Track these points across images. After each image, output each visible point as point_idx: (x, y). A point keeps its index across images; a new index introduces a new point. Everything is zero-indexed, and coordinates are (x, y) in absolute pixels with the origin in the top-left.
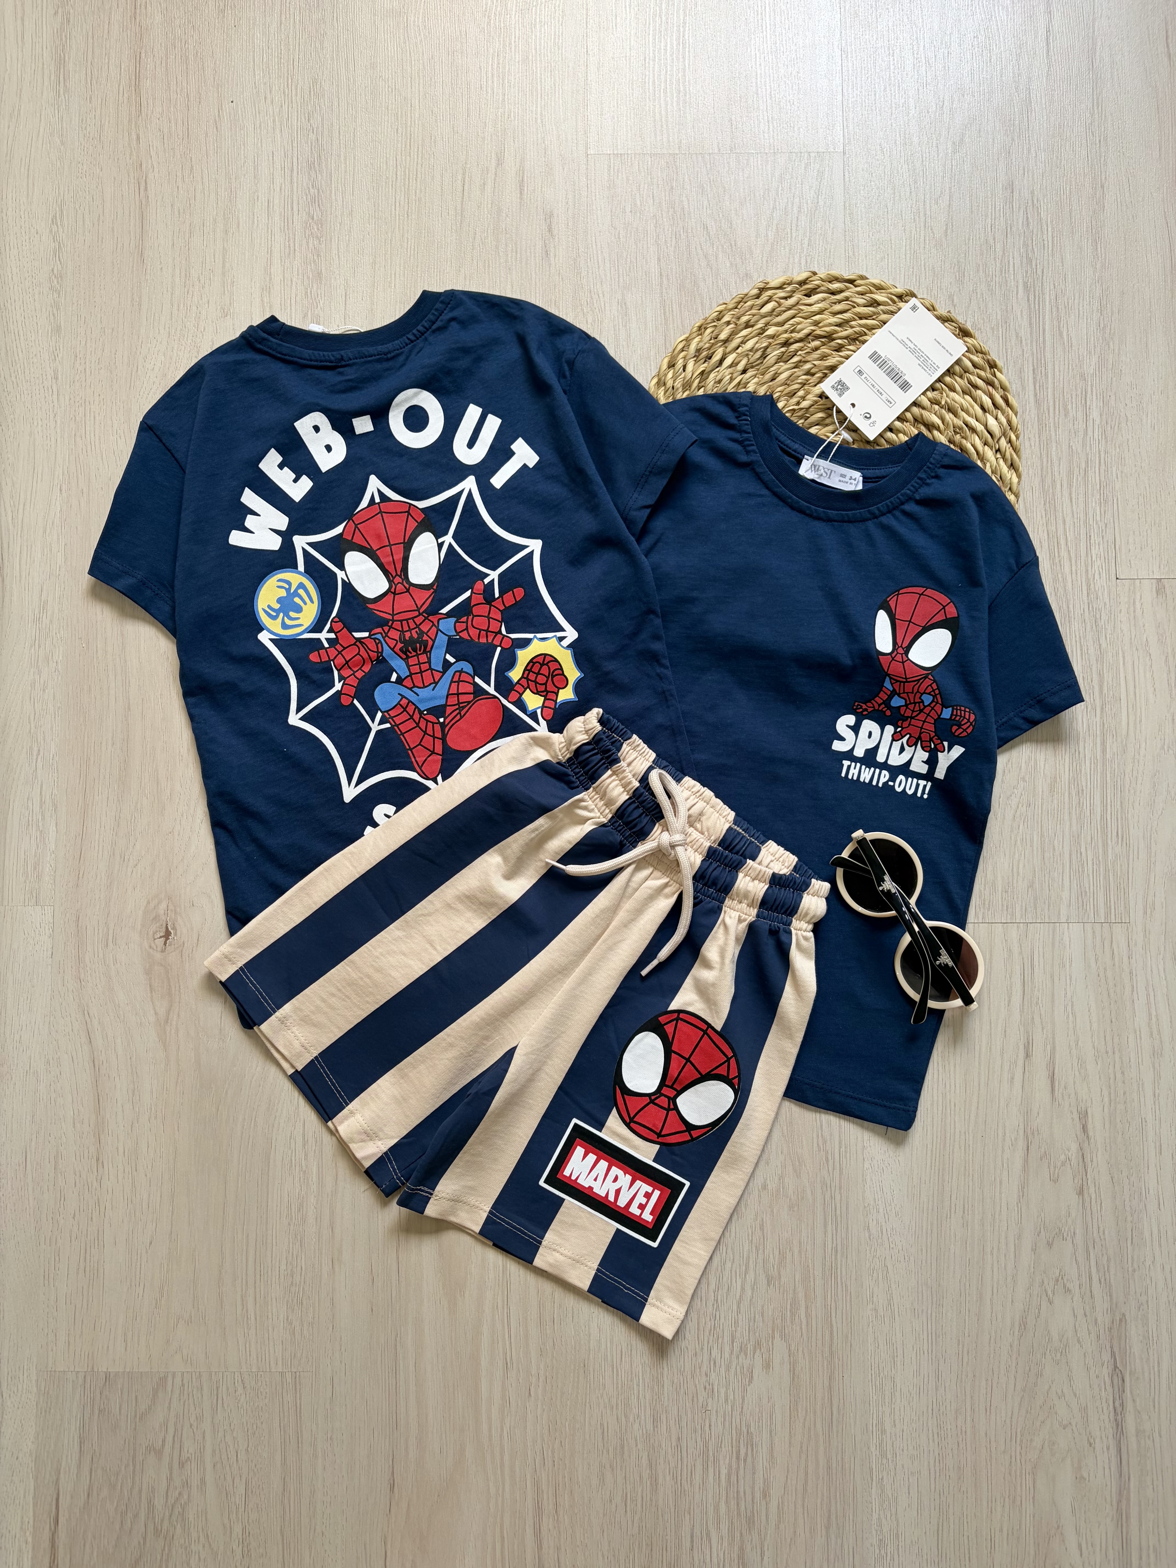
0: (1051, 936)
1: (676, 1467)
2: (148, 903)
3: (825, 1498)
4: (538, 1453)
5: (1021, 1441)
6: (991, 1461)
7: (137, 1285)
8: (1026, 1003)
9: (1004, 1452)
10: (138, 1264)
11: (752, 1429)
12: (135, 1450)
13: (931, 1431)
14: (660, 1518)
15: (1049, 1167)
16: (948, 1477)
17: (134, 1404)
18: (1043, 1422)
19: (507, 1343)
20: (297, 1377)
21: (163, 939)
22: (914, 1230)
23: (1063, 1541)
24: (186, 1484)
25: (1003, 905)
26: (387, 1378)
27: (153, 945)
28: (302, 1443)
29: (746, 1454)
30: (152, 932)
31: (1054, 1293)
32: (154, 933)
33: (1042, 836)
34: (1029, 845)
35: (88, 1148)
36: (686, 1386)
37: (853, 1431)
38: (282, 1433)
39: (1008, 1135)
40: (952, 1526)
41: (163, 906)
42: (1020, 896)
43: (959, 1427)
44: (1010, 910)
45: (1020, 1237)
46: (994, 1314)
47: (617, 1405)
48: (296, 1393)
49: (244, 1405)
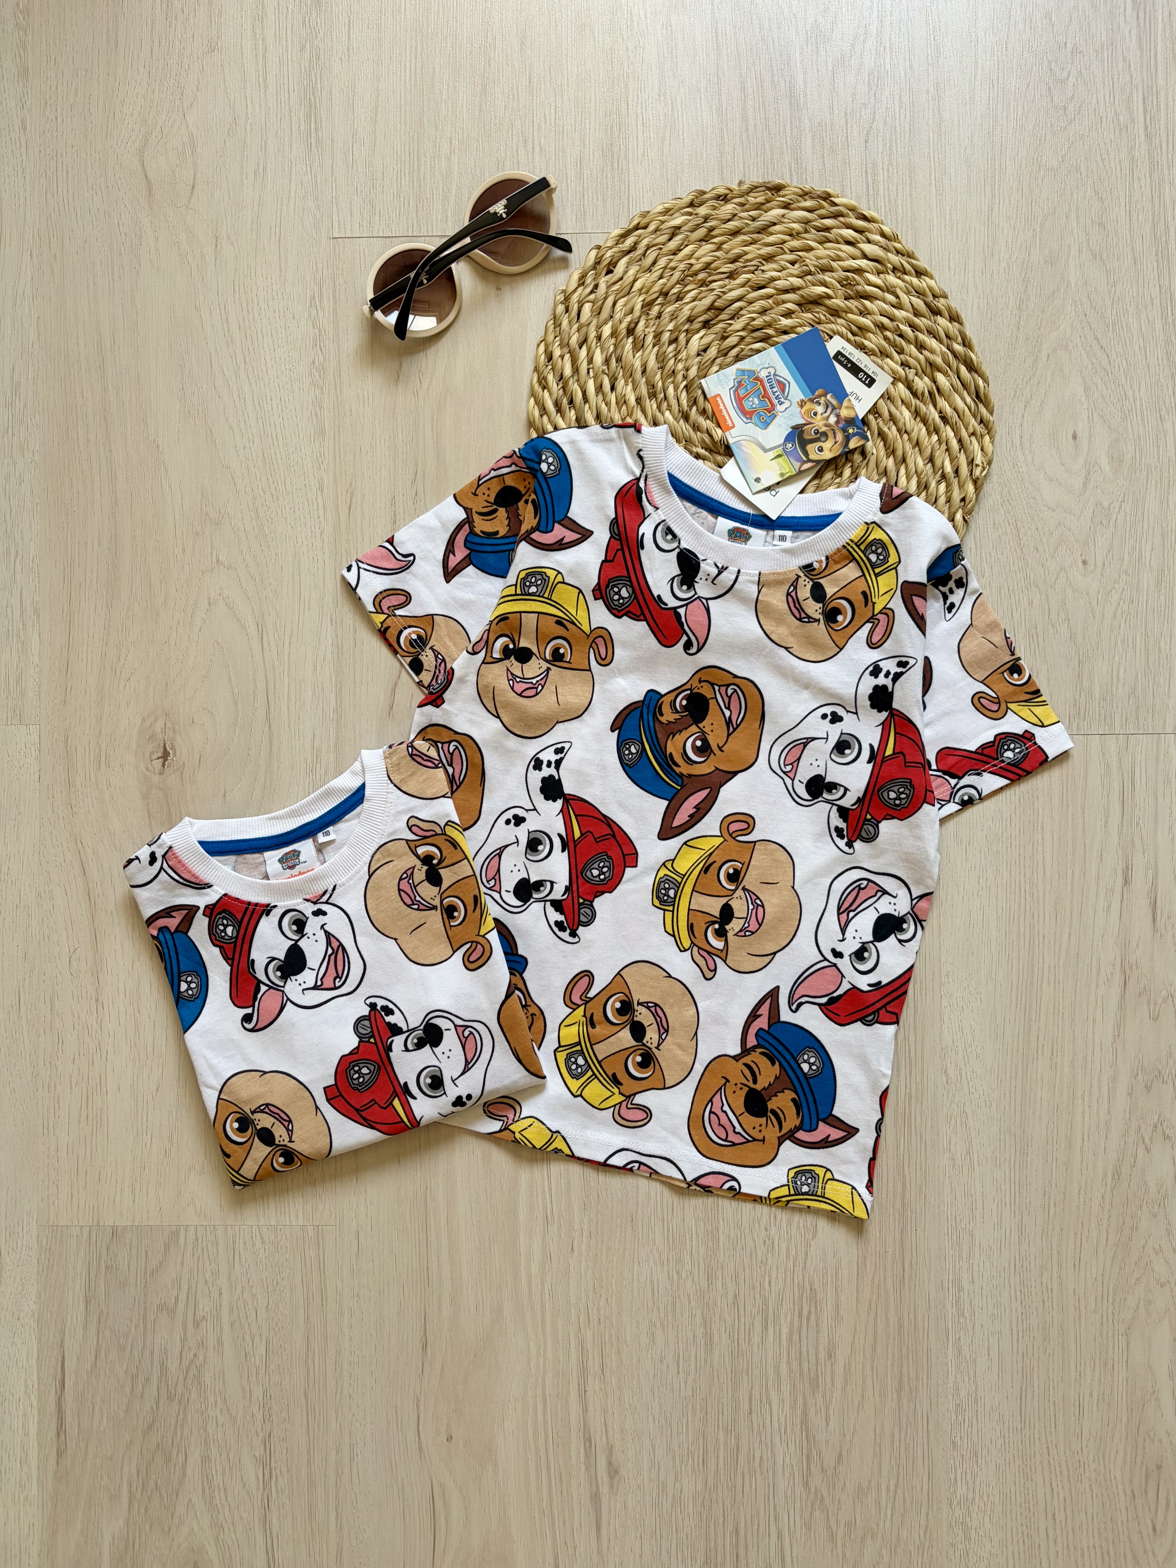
0: (1155, 749)
1: (733, 1326)
2: (143, 720)
3: (896, 1359)
4: (582, 1311)
5: (1114, 1300)
6: (1079, 1320)
8: (1125, 823)
9: (1095, 1311)
10: (145, 1111)
11: (816, 1285)
12: (145, 1309)
13: (1013, 1289)
14: (716, 1379)
15: (1148, 1004)
16: (1032, 1338)
17: (144, 1260)
18: (1138, 1280)
19: (548, 1196)
20: (320, 1231)
21: (161, 760)
22: (996, 1072)
23: (1159, 1406)
24: (202, 1344)
25: (1100, 715)
26: (417, 1232)
27: (149, 766)
28: (326, 1299)
29: (810, 1313)
30: (148, 754)
31: (1152, 1141)
32: (151, 754)
33: (1147, 636)
34: (1131, 646)
35: (86, 988)
36: (743, 1241)
37: (927, 1288)
38: (305, 1289)
39: (1102, 969)
40: (1036, 1390)
41: (160, 724)
42: (1120, 704)
43: (1044, 1284)
44: (1108, 720)
45: (1114, 1079)
46: (1084, 1163)
47: (668, 1260)
48: (319, 1248)
49: (264, 1260)
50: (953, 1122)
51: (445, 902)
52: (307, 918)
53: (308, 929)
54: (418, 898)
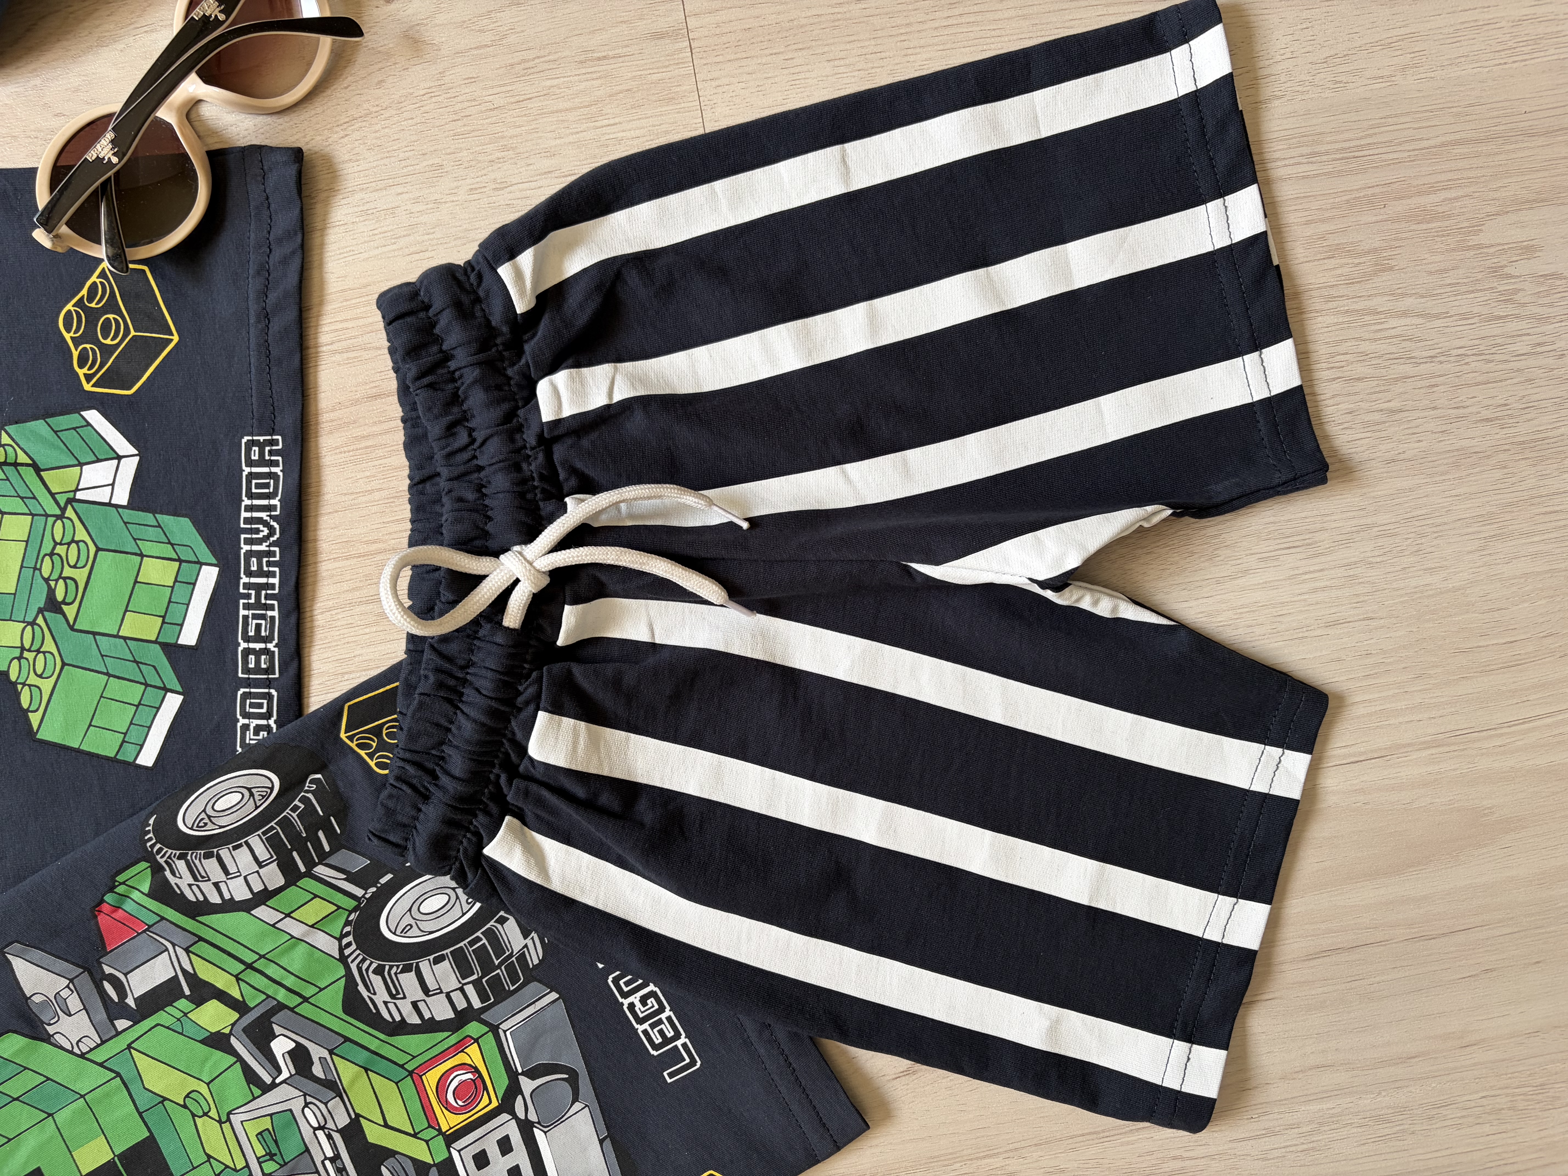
50: (1343, 78)
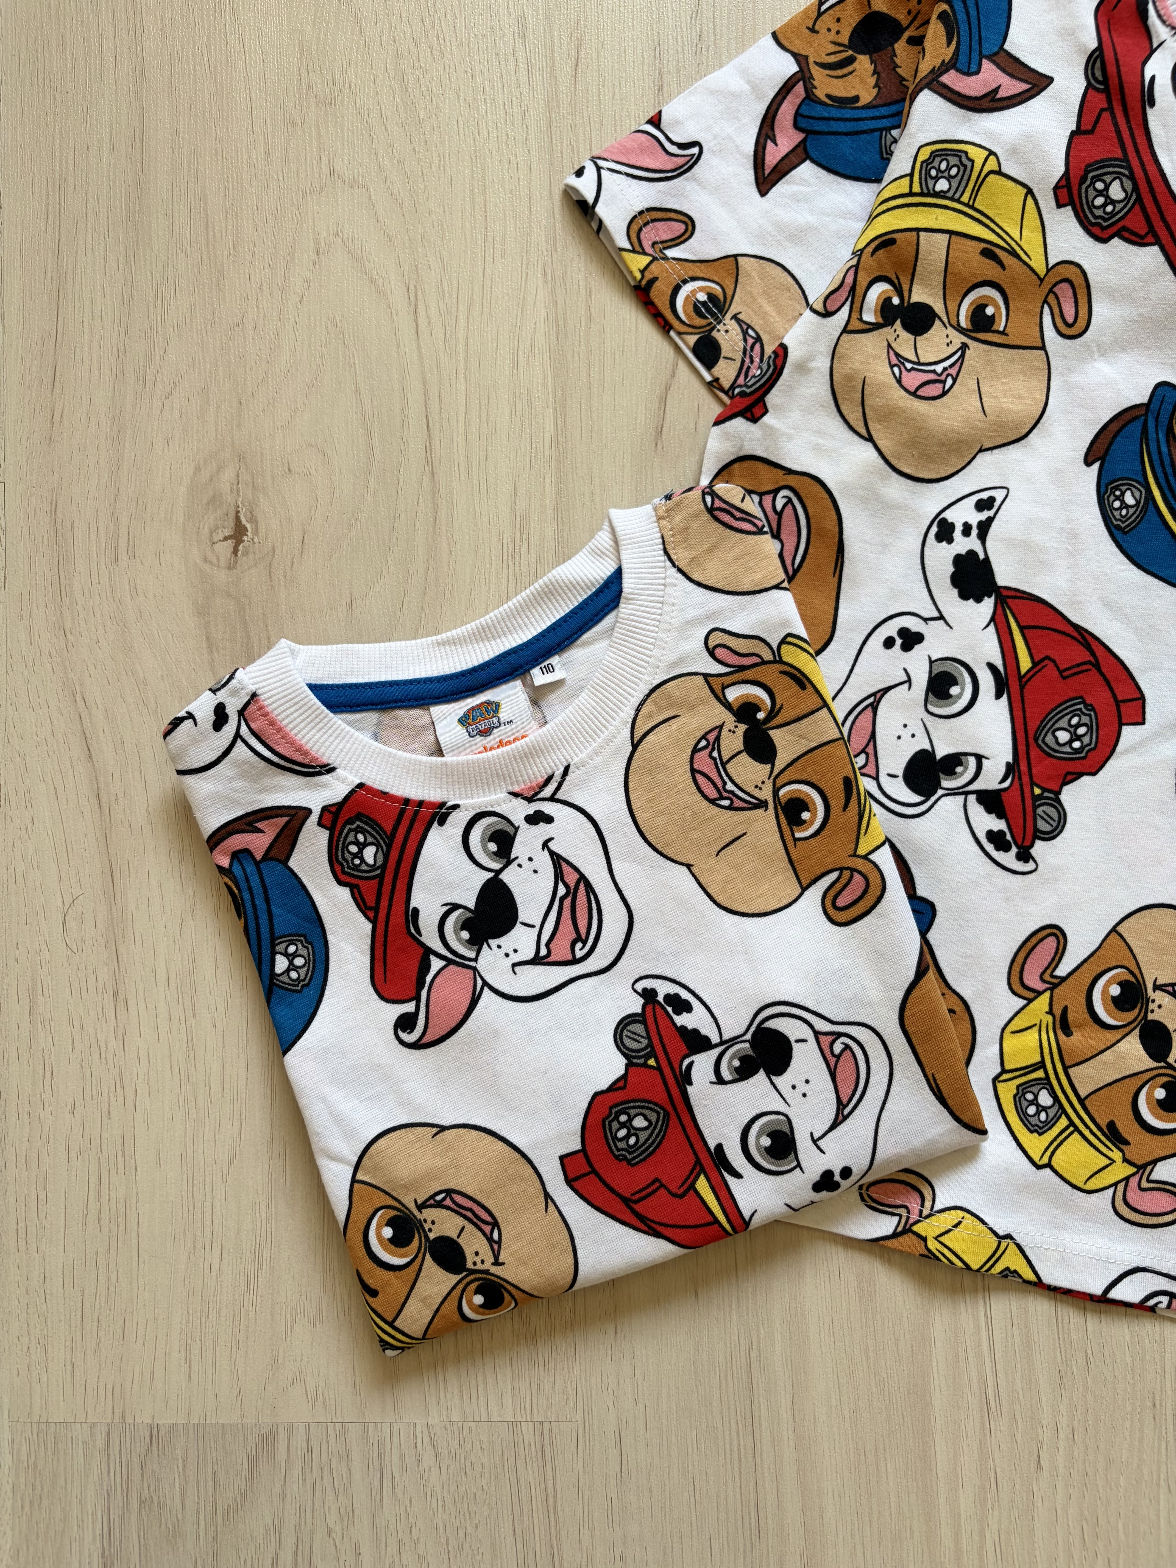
2: (198, 469)
7: (208, 1248)
10: (208, 1204)
17: (210, 1489)
19: (987, 1360)
20: (546, 1432)
21: (230, 543)
26: (734, 1434)
27: (209, 554)
30: (206, 532)
32: (212, 531)
35: (95, 972)
38: (520, 1546)
41: (228, 474)
48: (544, 1466)
49: (438, 1489)
51: (782, 792)
52: (517, 829)
53: (519, 850)
54: (730, 786)
